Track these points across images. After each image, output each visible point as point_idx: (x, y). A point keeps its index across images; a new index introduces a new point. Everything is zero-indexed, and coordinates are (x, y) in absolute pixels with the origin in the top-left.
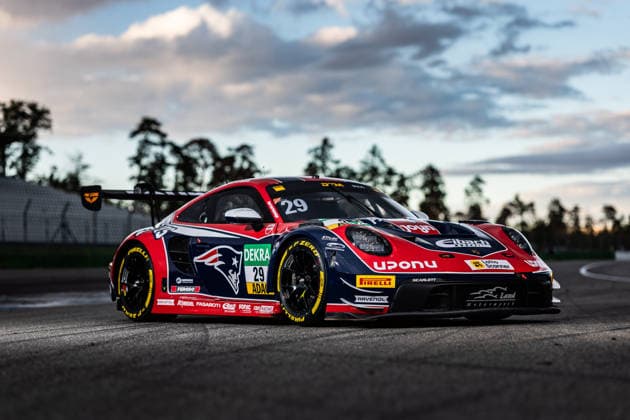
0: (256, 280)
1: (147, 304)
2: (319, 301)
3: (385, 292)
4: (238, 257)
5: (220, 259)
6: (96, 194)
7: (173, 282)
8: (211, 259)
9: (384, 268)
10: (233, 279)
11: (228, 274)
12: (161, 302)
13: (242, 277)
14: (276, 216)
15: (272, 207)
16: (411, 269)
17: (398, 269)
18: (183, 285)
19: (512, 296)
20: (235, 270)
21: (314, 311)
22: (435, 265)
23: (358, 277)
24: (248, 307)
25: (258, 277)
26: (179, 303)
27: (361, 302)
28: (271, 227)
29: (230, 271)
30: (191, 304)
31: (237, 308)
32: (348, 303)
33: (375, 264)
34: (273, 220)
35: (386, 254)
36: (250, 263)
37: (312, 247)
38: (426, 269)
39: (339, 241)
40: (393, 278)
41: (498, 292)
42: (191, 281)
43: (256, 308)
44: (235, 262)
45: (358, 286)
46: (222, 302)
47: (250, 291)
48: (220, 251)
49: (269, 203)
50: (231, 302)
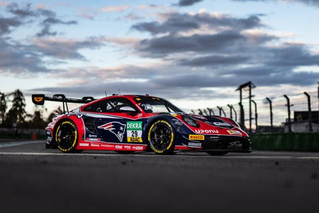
0: (132, 136)
1: (73, 145)
2: (170, 144)
3: (201, 141)
4: (123, 127)
5: (113, 127)
6: (42, 98)
7: (87, 136)
8: (108, 127)
9: (199, 132)
10: (120, 136)
11: (117, 134)
12: (81, 145)
13: (125, 135)
14: (141, 110)
15: (138, 107)
16: (209, 133)
17: (205, 133)
18: (92, 137)
19: (241, 145)
20: (121, 132)
21: (168, 148)
22: (218, 132)
23: (190, 136)
24: (129, 147)
25: (134, 135)
26: (92, 145)
27: (191, 145)
28: (140, 115)
29: (119, 132)
30: (98, 146)
31: (123, 147)
32: (186, 146)
33: (196, 131)
34: (140, 112)
35: (198, 127)
36: (130, 129)
37: (167, 123)
38: (215, 133)
39: (179, 121)
40: (203, 136)
41: (237, 143)
42: (96, 136)
43: (134, 147)
44: (122, 128)
45: (190, 139)
46: (115, 145)
47: (129, 140)
48: (113, 124)
49: (137, 105)
50: (120, 145)
